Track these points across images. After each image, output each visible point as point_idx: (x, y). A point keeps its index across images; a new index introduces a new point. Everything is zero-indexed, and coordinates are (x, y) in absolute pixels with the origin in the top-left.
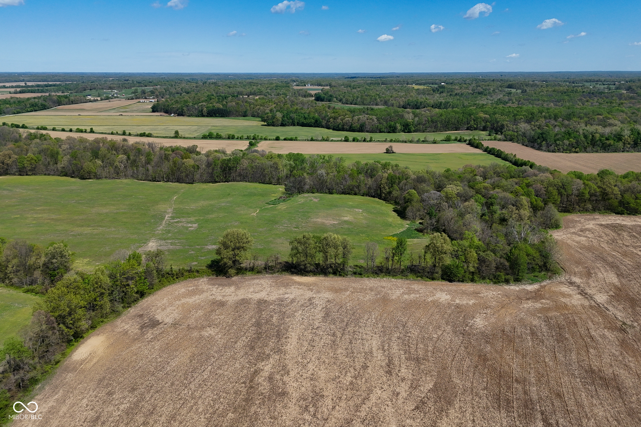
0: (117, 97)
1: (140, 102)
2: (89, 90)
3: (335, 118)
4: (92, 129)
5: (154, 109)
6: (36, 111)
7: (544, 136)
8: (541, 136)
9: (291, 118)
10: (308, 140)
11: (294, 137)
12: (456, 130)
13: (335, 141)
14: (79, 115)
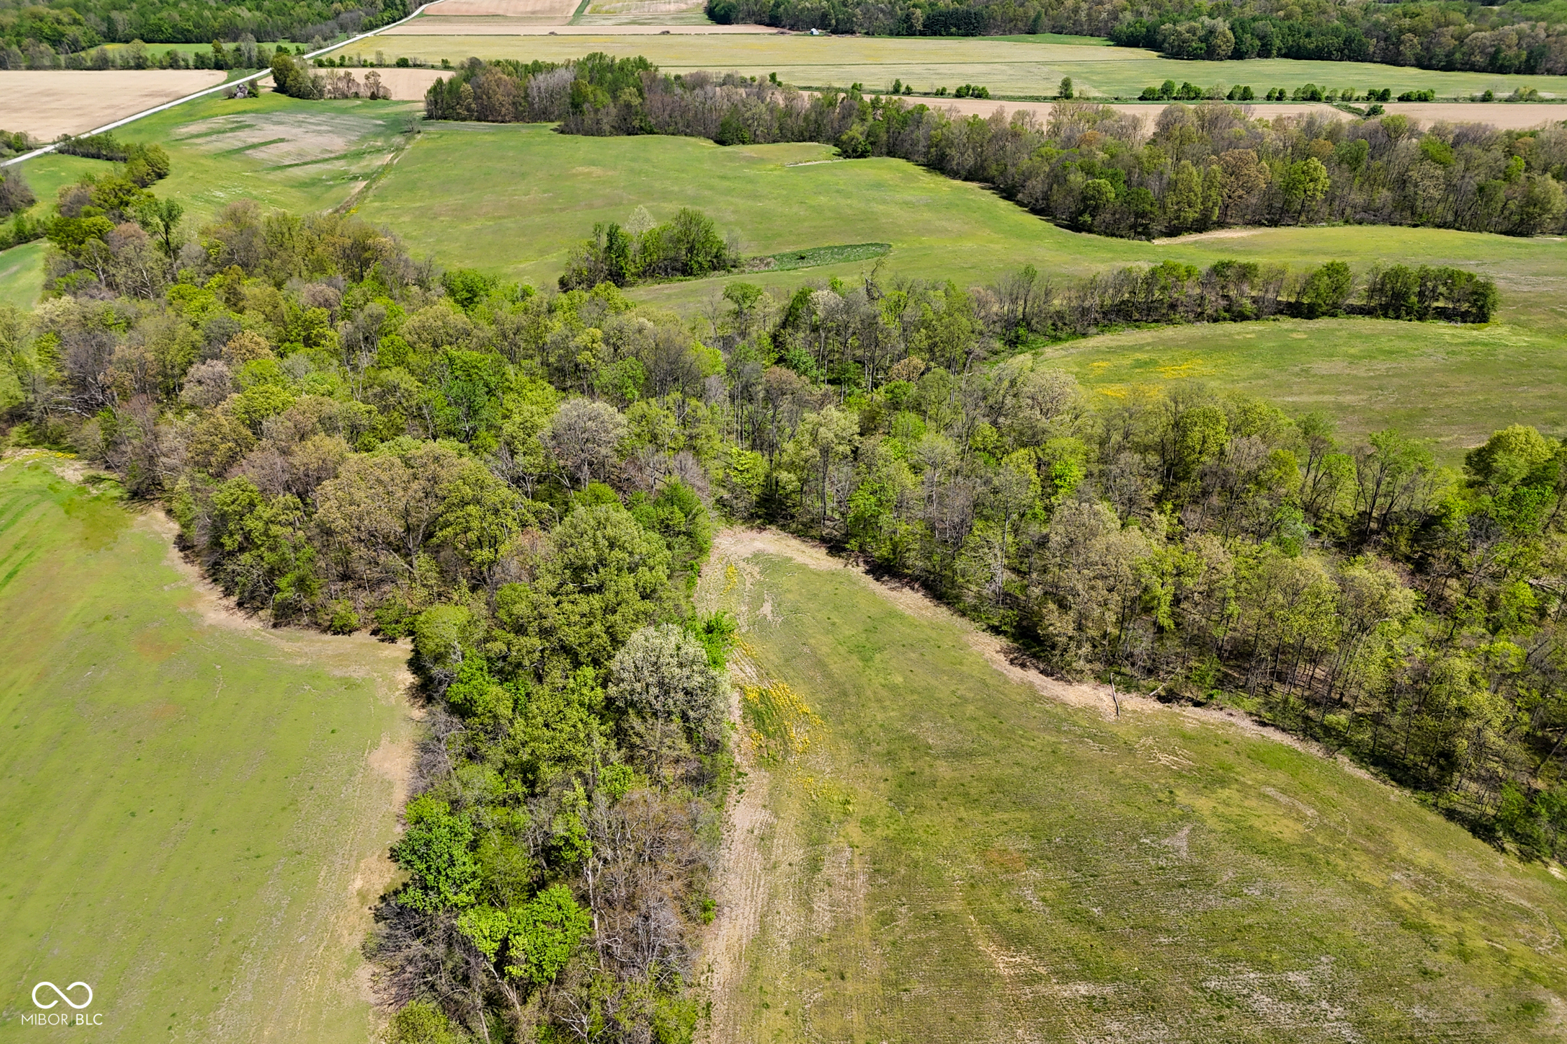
4: (773, 77)
5: (716, 15)
10: (1473, 100)
14: (552, 33)
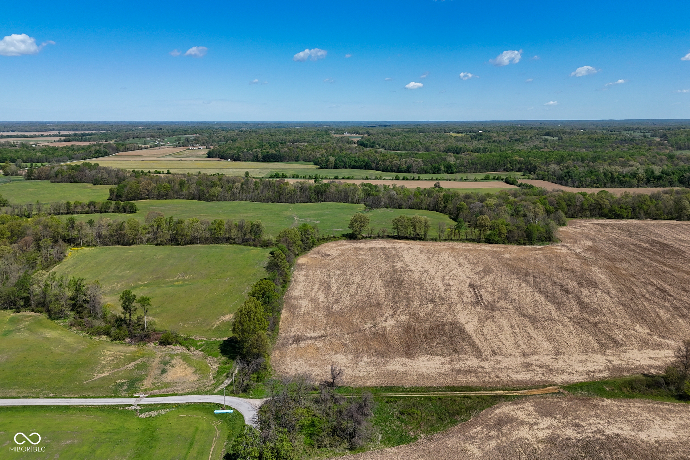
0: (164, 145)
1: (189, 149)
2: (132, 139)
3: (383, 161)
4: (168, 171)
5: (210, 156)
6: (99, 157)
7: (570, 174)
8: (567, 174)
9: (342, 161)
10: (363, 179)
11: (350, 176)
12: (494, 171)
13: (387, 180)
14: (142, 160)
